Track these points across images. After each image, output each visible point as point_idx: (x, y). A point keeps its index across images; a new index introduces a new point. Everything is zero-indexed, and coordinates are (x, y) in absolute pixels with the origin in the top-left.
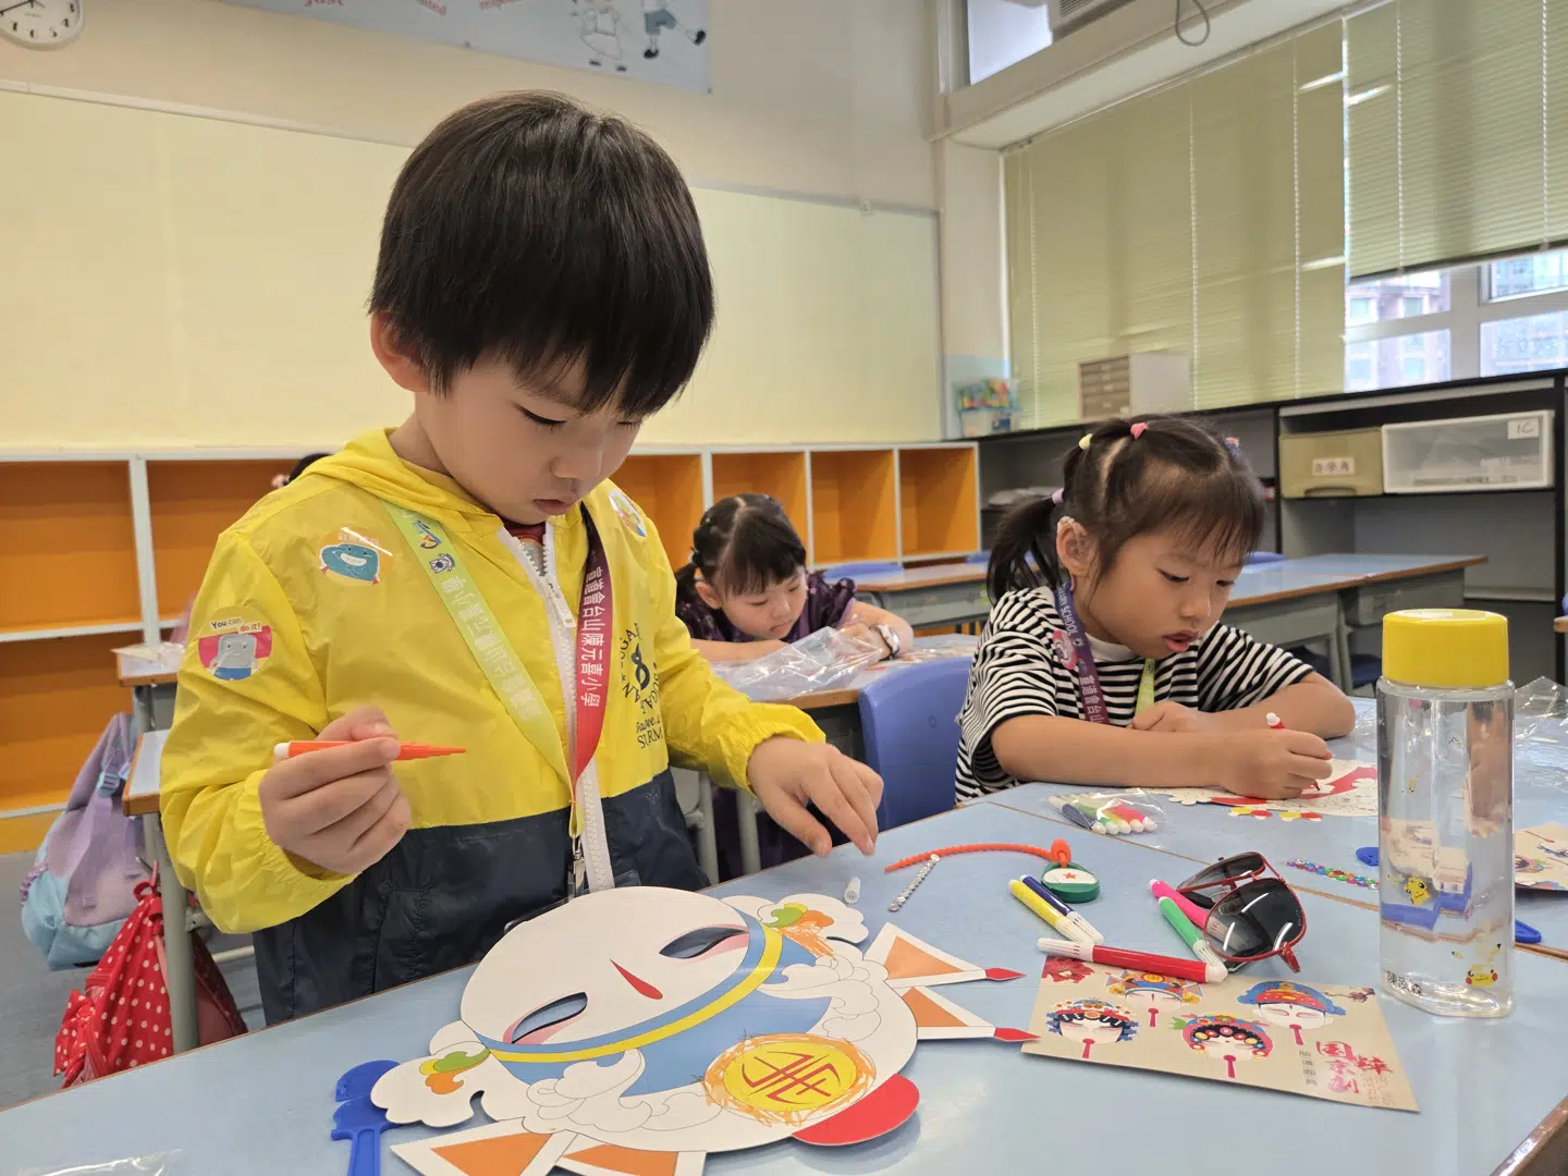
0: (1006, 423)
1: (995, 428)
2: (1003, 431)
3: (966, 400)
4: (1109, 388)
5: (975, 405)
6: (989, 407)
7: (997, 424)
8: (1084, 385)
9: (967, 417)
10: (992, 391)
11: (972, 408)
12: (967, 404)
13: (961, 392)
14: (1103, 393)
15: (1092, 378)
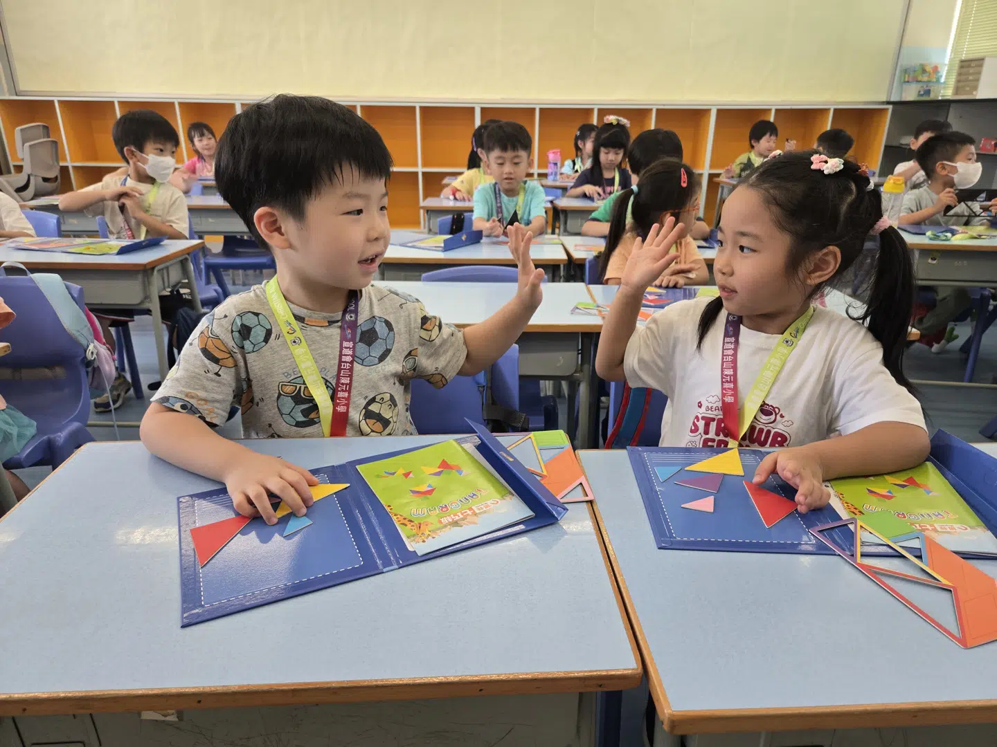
0: (928, 92)
1: (920, 95)
2: (925, 98)
3: (907, 76)
4: (971, 78)
5: (910, 80)
6: (918, 81)
7: (922, 93)
8: (960, 74)
9: (905, 86)
10: (924, 71)
11: (908, 82)
12: (906, 80)
13: (906, 71)
14: (967, 80)
15: (965, 70)
